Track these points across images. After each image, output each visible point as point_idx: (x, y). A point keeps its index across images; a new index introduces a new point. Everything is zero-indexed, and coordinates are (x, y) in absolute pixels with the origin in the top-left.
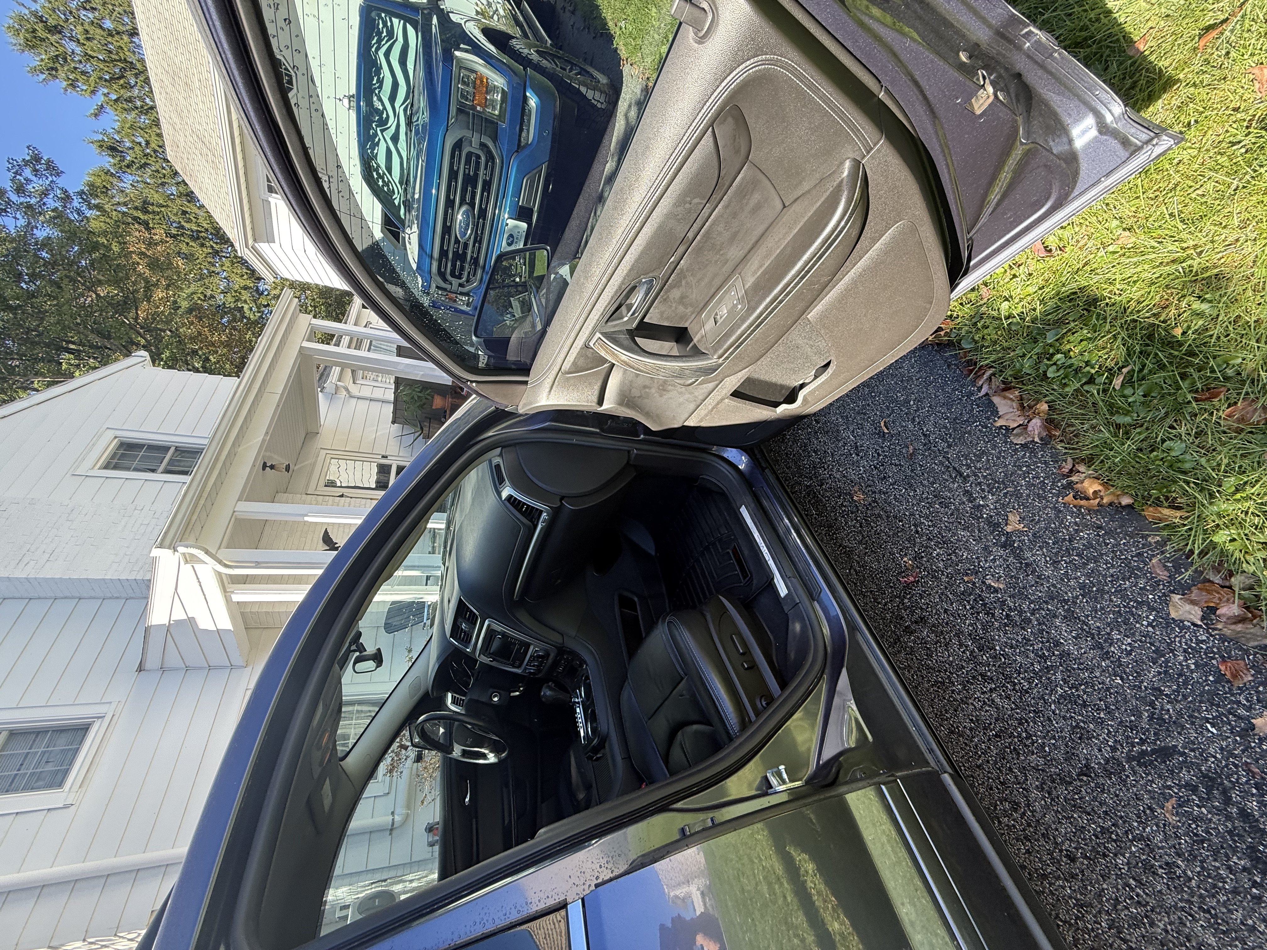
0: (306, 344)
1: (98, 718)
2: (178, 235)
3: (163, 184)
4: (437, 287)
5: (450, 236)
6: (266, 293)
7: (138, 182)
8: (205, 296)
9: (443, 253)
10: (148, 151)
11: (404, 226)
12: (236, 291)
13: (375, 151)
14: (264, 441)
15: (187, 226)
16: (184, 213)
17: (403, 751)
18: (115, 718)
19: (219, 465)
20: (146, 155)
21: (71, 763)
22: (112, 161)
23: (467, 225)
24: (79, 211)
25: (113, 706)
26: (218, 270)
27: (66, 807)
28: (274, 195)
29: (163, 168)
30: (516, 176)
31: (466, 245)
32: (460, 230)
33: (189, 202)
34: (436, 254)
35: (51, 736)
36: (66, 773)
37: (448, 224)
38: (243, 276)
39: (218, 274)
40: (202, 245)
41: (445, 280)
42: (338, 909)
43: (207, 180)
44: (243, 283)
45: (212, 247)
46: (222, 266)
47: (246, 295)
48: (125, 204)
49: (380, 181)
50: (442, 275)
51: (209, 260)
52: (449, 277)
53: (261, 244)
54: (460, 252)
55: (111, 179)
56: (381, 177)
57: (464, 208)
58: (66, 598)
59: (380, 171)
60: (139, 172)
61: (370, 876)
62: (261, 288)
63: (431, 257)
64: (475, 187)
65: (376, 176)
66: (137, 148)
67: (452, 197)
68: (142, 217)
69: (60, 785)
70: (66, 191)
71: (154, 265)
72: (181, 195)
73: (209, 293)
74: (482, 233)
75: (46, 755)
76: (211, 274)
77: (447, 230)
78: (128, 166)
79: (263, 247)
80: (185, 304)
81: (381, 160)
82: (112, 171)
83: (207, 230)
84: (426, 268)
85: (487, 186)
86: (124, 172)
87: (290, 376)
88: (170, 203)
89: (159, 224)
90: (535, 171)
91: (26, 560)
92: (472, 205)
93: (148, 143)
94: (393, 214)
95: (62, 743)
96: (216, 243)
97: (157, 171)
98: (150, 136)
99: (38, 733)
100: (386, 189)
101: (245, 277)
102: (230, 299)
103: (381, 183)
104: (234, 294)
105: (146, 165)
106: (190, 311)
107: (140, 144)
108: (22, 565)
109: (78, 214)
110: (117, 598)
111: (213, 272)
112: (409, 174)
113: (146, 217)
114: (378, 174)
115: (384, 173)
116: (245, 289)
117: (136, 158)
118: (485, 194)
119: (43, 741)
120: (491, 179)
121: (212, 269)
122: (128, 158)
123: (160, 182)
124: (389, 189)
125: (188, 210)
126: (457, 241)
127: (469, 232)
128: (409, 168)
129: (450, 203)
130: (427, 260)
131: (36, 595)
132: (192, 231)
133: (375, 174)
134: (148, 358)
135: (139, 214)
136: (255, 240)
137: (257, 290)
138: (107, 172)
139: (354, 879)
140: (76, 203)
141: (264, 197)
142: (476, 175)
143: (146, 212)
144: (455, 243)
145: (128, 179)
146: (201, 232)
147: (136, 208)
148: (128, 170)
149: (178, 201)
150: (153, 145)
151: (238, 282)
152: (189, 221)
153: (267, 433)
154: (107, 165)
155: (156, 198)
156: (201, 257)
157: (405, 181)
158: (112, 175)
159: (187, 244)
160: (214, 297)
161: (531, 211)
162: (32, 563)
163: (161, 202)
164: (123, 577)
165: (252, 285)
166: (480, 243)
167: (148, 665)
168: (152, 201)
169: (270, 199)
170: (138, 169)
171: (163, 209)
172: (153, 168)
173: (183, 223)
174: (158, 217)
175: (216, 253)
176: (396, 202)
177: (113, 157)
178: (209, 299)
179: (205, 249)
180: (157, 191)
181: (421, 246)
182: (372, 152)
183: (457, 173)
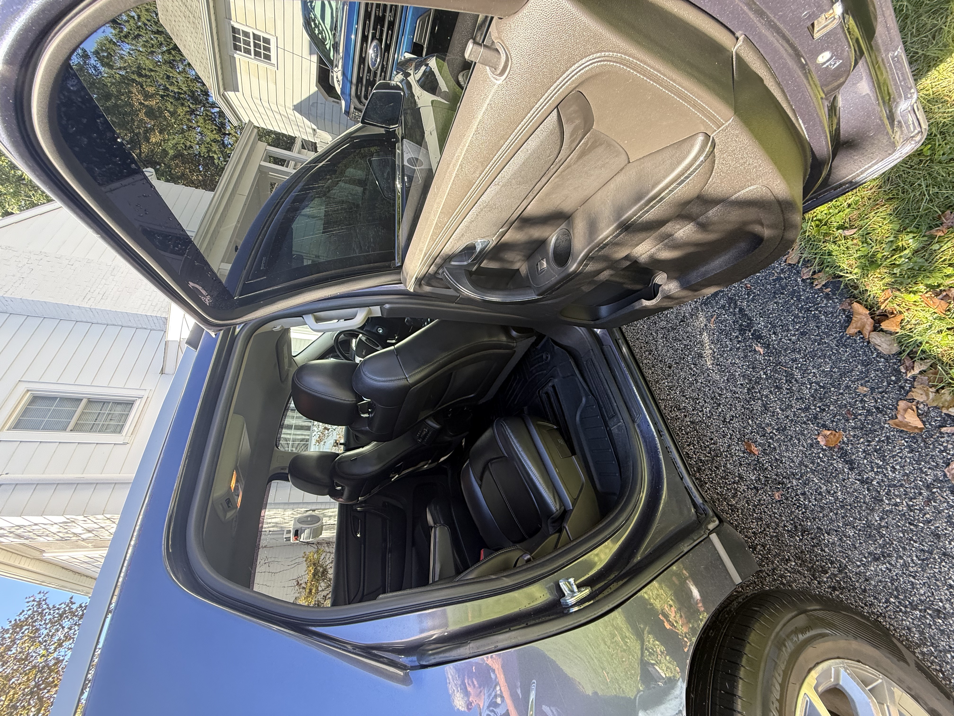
0: (263, 163)
1: (139, 398)
2: (164, 96)
3: (152, 53)
4: (355, 108)
5: (364, 66)
6: (230, 146)
7: (133, 50)
8: (186, 146)
9: (360, 79)
10: (140, 24)
11: (332, 65)
12: (208, 143)
13: (313, 4)
14: (236, 226)
15: (171, 88)
16: (168, 77)
17: (327, 431)
18: (149, 399)
19: (209, 236)
20: (139, 27)
21: (125, 421)
22: (114, 32)
23: (377, 56)
24: (95, 67)
25: (148, 391)
26: (195, 126)
27: (124, 444)
28: (238, 52)
29: (152, 39)
30: (412, 18)
31: (375, 74)
32: (371, 60)
33: (172, 68)
34: (354, 80)
35: (112, 406)
36: (122, 426)
37: (363, 55)
38: (212, 131)
39: (195, 128)
40: (183, 105)
41: (360, 102)
42: (285, 532)
43: (189, 39)
44: (212, 136)
45: (189, 106)
46: (197, 122)
47: (215, 147)
48: (125, 68)
49: (317, 30)
50: (358, 97)
51: (188, 117)
52: (363, 100)
53: (229, 93)
54: (371, 79)
55: (114, 48)
56: (316, 26)
57: (374, 43)
58: (114, 325)
59: (317, 22)
60: (134, 42)
61: (305, 506)
62: (226, 142)
63: (351, 83)
64: (382, 26)
65: (313, 26)
66: (132, 22)
67: (366, 33)
68: (137, 80)
69: (120, 432)
70: (86, 51)
71: (151, 113)
72: (166, 62)
73: (188, 144)
74: (387, 64)
75: (110, 416)
76: (190, 128)
77: (362, 60)
78: (126, 37)
79: (230, 95)
80: (171, 152)
81: (318, 11)
82: (114, 40)
83: (185, 93)
84: (348, 92)
85: (391, 25)
86: (122, 42)
87: (252, 185)
88: (157, 69)
89: (150, 86)
90: (426, 14)
91: (88, 297)
92: (380, 40)
93: (139, 17)
94: (325, 56)
95: (118, 410)
96: (192, 103)
97: (147, 41)
98: (141, 11)
99: (104, 403)
100: (320, 36)
101: (215, 132)
102: (204, 150)
103: (317, 32)
104: (206, 145)
105: (138, 36)
106: (175, 157)
107: (133, 17)
108: (86, 300)
109: (95, 70)
110: (145, 329)
111: (191, 127)
112: (337, 21)
113: (140, 80)
114: (315, 24)
115: (319, 23)
116: (215, 142)
117: (131, 30)
118: (390, 32)
119: (107, 407)
120: (394, 20)
121: (190, 124)
122: (125, 30)
123: (149, 50)
124: (322, 36)
125: (171, 75)
126: (369, 70)
127: (378, 60)
128: (337, 16)
129: (365, 38)
130: (348, 85)
131: (96, 322)
132: (175, 93)
133: (312, 24)
134: (154, 173)
135: (135, 77)
136: (225, 89)
137: (223, 143)
138: (111, 41)
139: (295, 506)
140: (93, 61)
141: (230, 53)
142: (384, 16)
143: (140, 75)
144: (368, 72)
145: (126, 48)
146: (181, 93)
147: (133, 73)
148: (126, 40)
149: (164, 67)
150: (143, 19)
151: (210, 136)
152: (172, 84)
153: (238, 222)
154: (110, 35)
155: (147, 63)
156: (182, 114)
157: (334, 28)
158: (114, 44)
159: (171, 103)
160: (192, 147)
161: (422, 47)
162: (92, 299)
163: (151, 67)
164: (148, 314)
165: (219, 139)
166: (385, 73)
167: (167, 371)
168: (144, 67)
169: (235, 55)
170: (133, 39)
171: (152, 74)
172: (144, 39)
173: (168, 86)
174: (149, 80)
175: (192, 112)
176: (328, 47)
177: (115, 28)
178: (189, 149)
179: (184, 108)
180: (148, 59)
181: (344, 74)
182: (311, 5)
183: (370, 13)
